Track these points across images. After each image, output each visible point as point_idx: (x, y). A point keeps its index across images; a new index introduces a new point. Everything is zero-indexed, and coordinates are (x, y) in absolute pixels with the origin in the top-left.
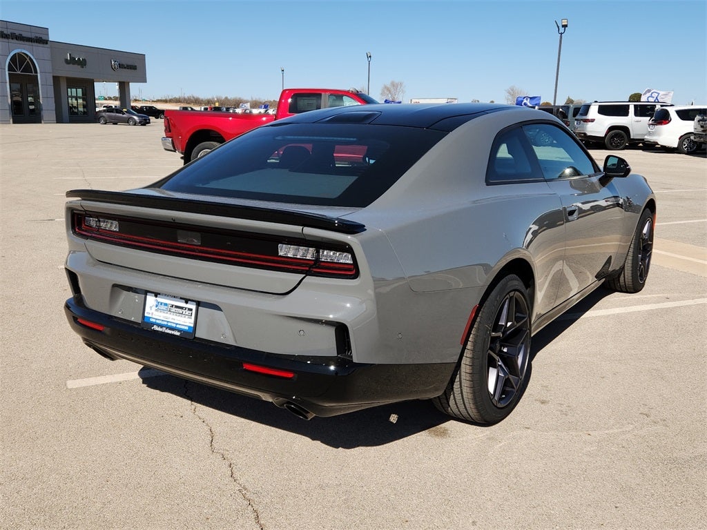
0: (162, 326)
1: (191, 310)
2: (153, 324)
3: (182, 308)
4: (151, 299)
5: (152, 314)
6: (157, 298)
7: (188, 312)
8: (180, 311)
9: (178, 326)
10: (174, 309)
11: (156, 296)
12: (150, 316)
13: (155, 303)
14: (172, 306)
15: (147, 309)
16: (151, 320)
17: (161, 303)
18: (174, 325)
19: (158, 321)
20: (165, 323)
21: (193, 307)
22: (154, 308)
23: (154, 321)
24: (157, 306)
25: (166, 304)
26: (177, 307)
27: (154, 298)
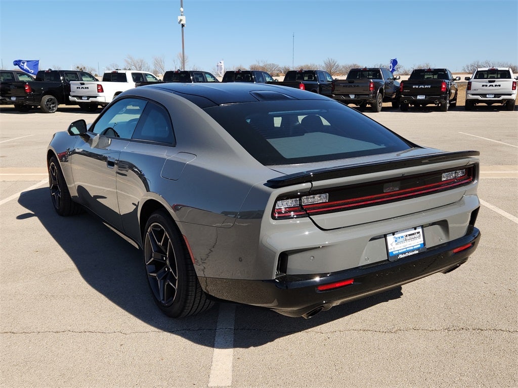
0: (404, 253)
1: (418, 233)
2: (398, 255)
3: (413, 234)
4: (390, 239)
5: (394, 248)
6: (395, 236)
7: (417, 235)
8: (413, 236)
9: (415, 247)
10: (408, 237)
11: (394, 234)
12: (392, 250)
13: (394, 240)
14: (407, 236)
15: (390, 247)
16: (394, 253)
17: (399, 238)
18: (412, 248)
19: (400, 251)
20: (405, 250)
21: (420, 230)
22: (395, 243)
23: (397, 252)
24: (396, 241)
25: (402, 237)
26: (409, 235)
27: (393, 236)
